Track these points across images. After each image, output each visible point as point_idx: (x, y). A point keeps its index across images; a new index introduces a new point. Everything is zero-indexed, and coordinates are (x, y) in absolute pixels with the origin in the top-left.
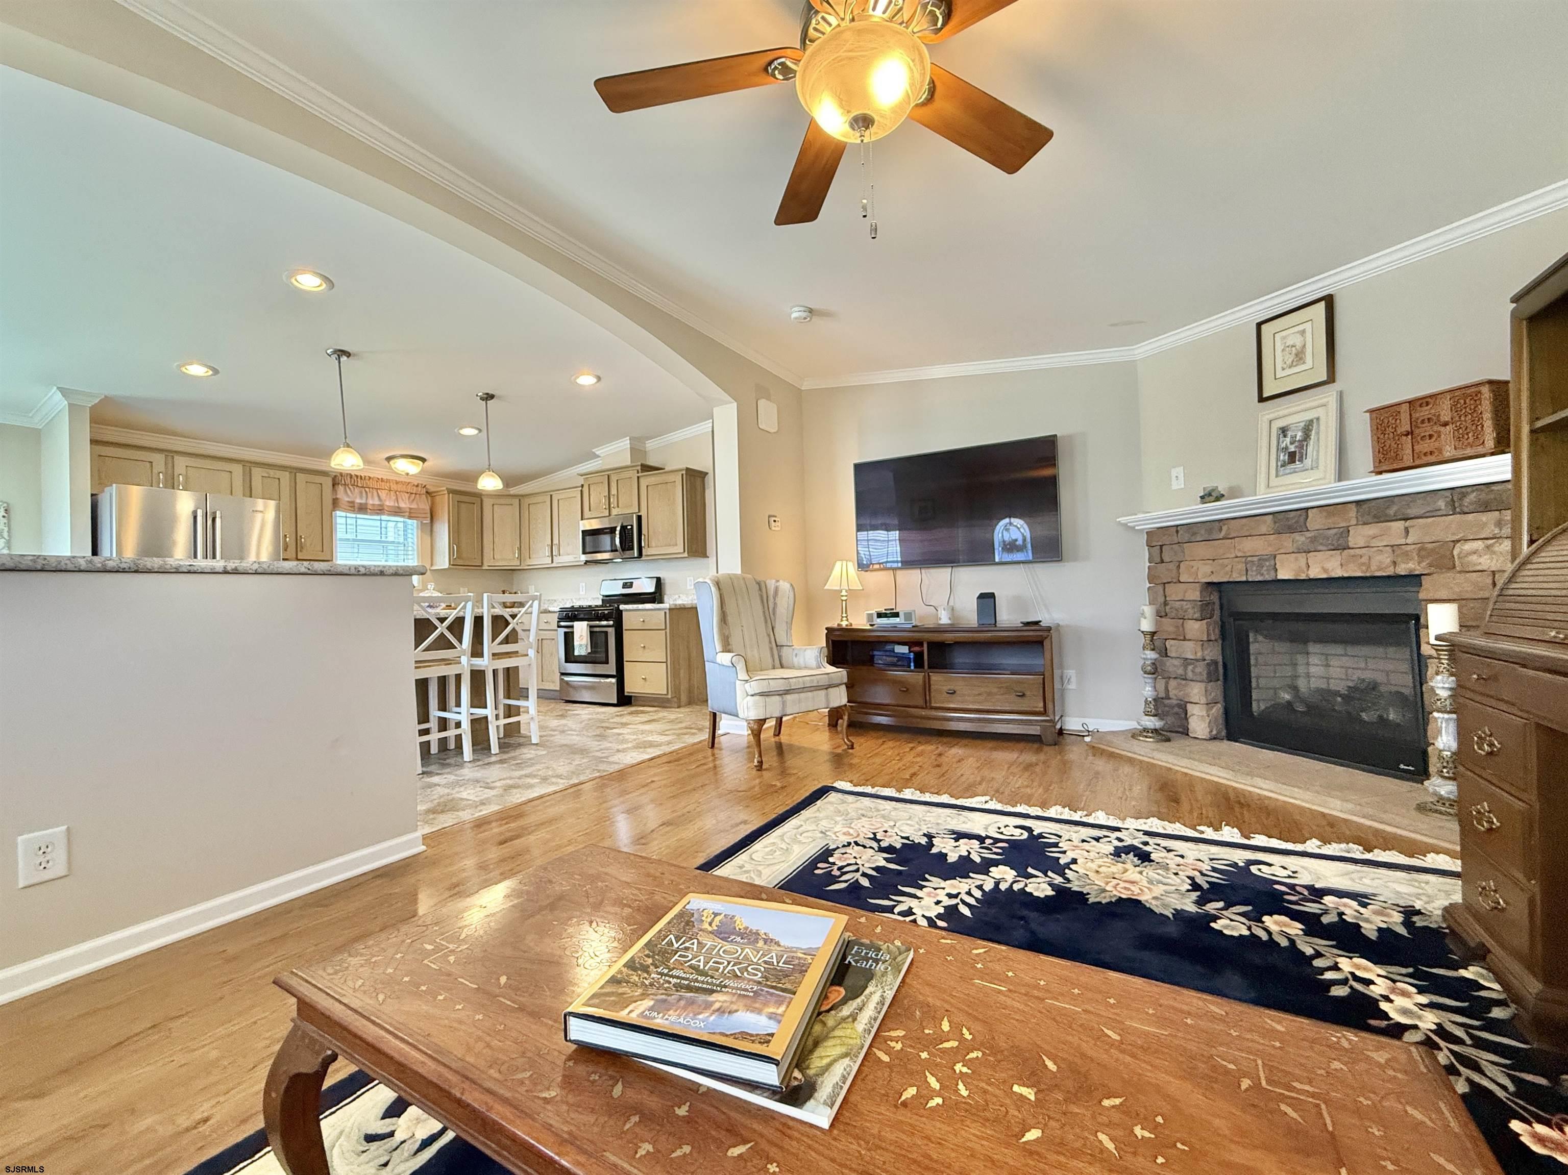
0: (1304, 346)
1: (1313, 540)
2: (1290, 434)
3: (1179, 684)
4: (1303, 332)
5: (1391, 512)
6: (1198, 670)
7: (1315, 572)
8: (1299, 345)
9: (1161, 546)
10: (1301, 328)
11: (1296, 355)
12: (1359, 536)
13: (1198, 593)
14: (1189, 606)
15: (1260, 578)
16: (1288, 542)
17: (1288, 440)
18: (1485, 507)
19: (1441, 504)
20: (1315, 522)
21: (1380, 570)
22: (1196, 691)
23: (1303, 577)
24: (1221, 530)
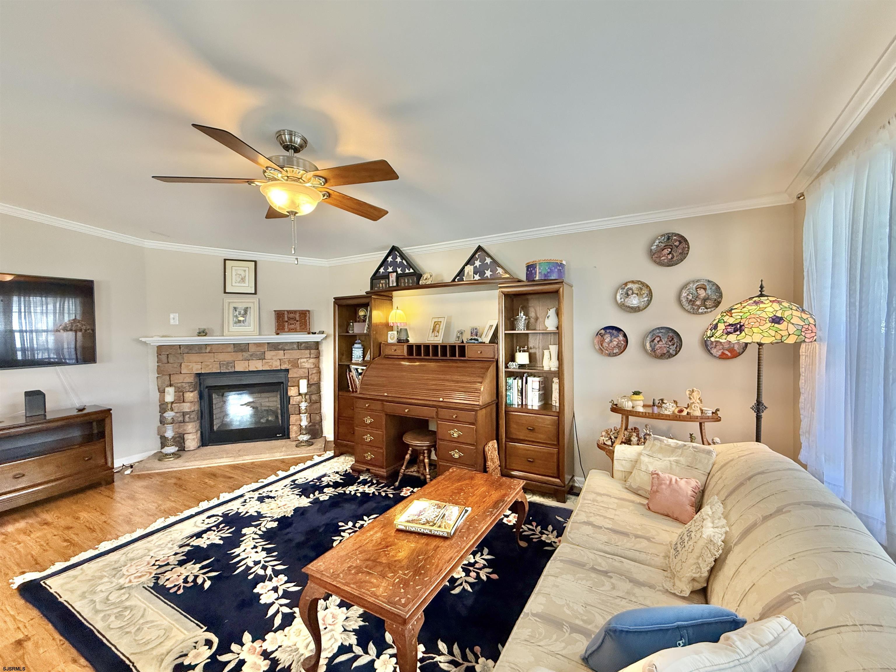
0: (245, 277)
1: (251, 355)
2: (238, 310)
3: (179, 426)
4: (245, 271)
5: (280, 347)
6: (192, 416)
7: (252, 369)
8: (243, 275)
9: (168, 355)
10: (244, 269)
11: (242, 279)
12: (269, 355)
13: (192, 379)
14: (187, 385)
15: (227, 371)
16: (240, 355)
17: (237, 313)
18: (306, 348)
19: (295, 346)
20: (252, 349)
21: (276, 367)
22: (190, 427)
23: (247, 370)
24: (206, 348)
